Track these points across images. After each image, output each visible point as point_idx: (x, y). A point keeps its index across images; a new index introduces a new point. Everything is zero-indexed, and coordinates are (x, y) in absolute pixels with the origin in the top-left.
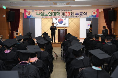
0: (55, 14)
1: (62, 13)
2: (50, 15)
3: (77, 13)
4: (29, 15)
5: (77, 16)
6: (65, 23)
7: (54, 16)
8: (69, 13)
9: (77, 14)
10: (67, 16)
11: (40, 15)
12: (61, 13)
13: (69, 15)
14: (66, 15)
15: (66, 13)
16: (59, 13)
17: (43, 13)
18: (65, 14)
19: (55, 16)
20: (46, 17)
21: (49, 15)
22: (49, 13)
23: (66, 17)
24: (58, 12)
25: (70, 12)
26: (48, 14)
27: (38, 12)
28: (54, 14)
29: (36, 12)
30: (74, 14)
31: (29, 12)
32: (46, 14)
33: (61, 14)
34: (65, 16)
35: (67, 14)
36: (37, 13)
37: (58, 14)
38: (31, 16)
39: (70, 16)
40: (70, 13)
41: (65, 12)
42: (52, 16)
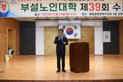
0: (65, 6)
1: (82, 4)
2: (54, 9)
3: (117, 5)
4: (4, 9)
5: (117, 12)
6: (76, 34)
7: (62, 12)
8: (98, 6)
9: (117, 7)
10: (95, 11)
11: (30, 9)
12: (78, 4)
13: (98, 9)
14: (92, 9)
15: (92, 5)
16: (75, 6)
17: (37, 5)
18: (89, 7)
19: (65, 12)
20: (44, 14)
21: (51, 10)
22: (52, 5)
23: (90, 14)
24: (72, 2)
25: (101, 3)
26: (49, 8)
27: (25, 3)
28: (62, 6)
29: (21, 3)
30: (111, 7)
31: (4, 4)
32: (44, 8)
33: (79, 7)
34: (89, 12)
35: (95, 7)
36: (22, 5)
37: (73, 6)
38: (8, 12)
39: (101, 11)
40: (101, 6)
41: (89, 3)
42: (59, 12)
